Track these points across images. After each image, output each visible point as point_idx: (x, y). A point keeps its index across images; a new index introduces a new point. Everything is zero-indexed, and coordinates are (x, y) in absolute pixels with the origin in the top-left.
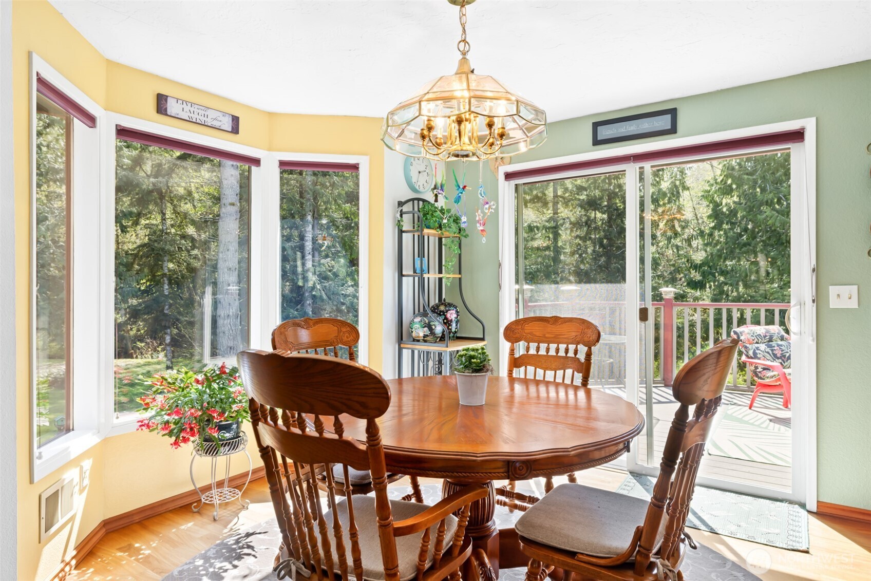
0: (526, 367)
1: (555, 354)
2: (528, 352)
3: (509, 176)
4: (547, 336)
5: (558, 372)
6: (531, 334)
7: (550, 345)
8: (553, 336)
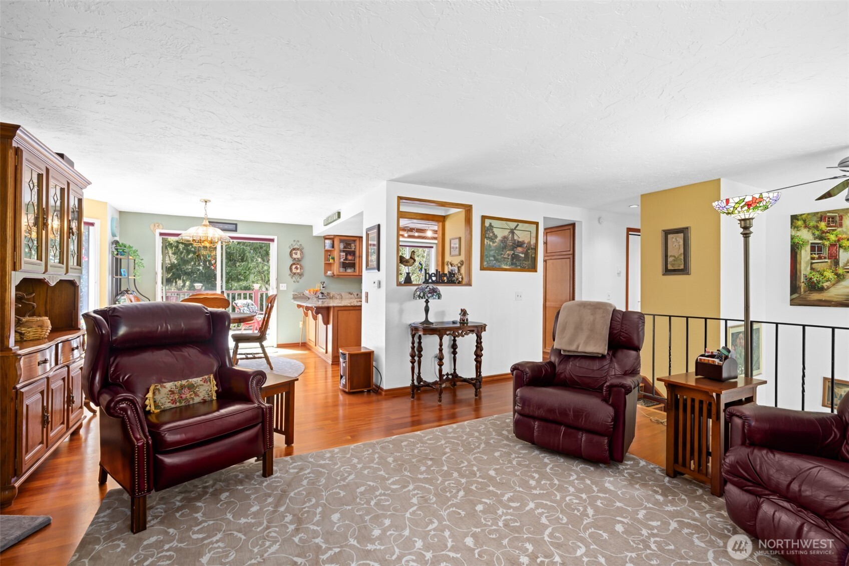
3: (161, 234)
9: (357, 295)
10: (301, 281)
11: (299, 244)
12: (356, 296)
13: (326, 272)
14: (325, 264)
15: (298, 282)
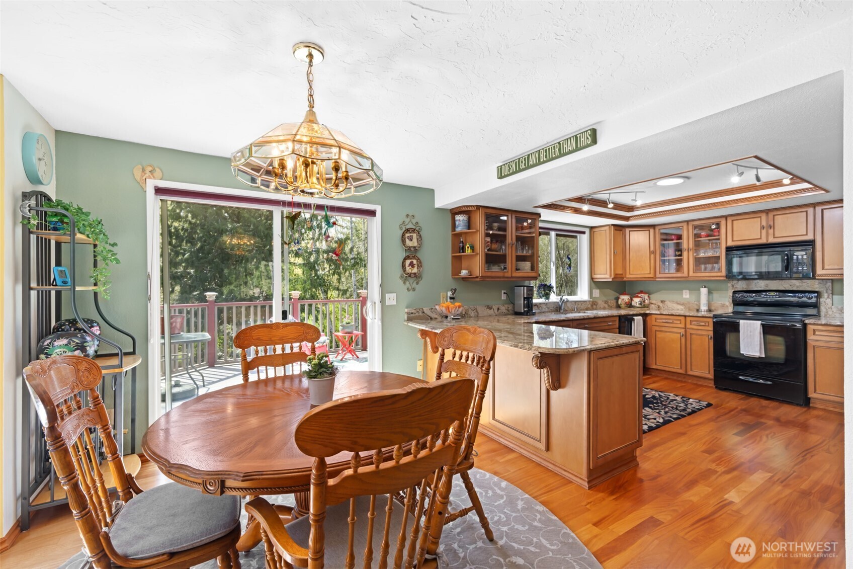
0: (258, 368)
1: (282, 353)
2: (257, 355)
3: (159, 191)
4: (273, 339)
5: (287, 366)
6: (258, 339)
7: (276, 346)
8: (278, 338)
9: (498, 309)
10: (417, 287)
11: (414, 221)
12: (496, 311)
13: (456, 272)
14: (453, 256)
15: (414, 290)
